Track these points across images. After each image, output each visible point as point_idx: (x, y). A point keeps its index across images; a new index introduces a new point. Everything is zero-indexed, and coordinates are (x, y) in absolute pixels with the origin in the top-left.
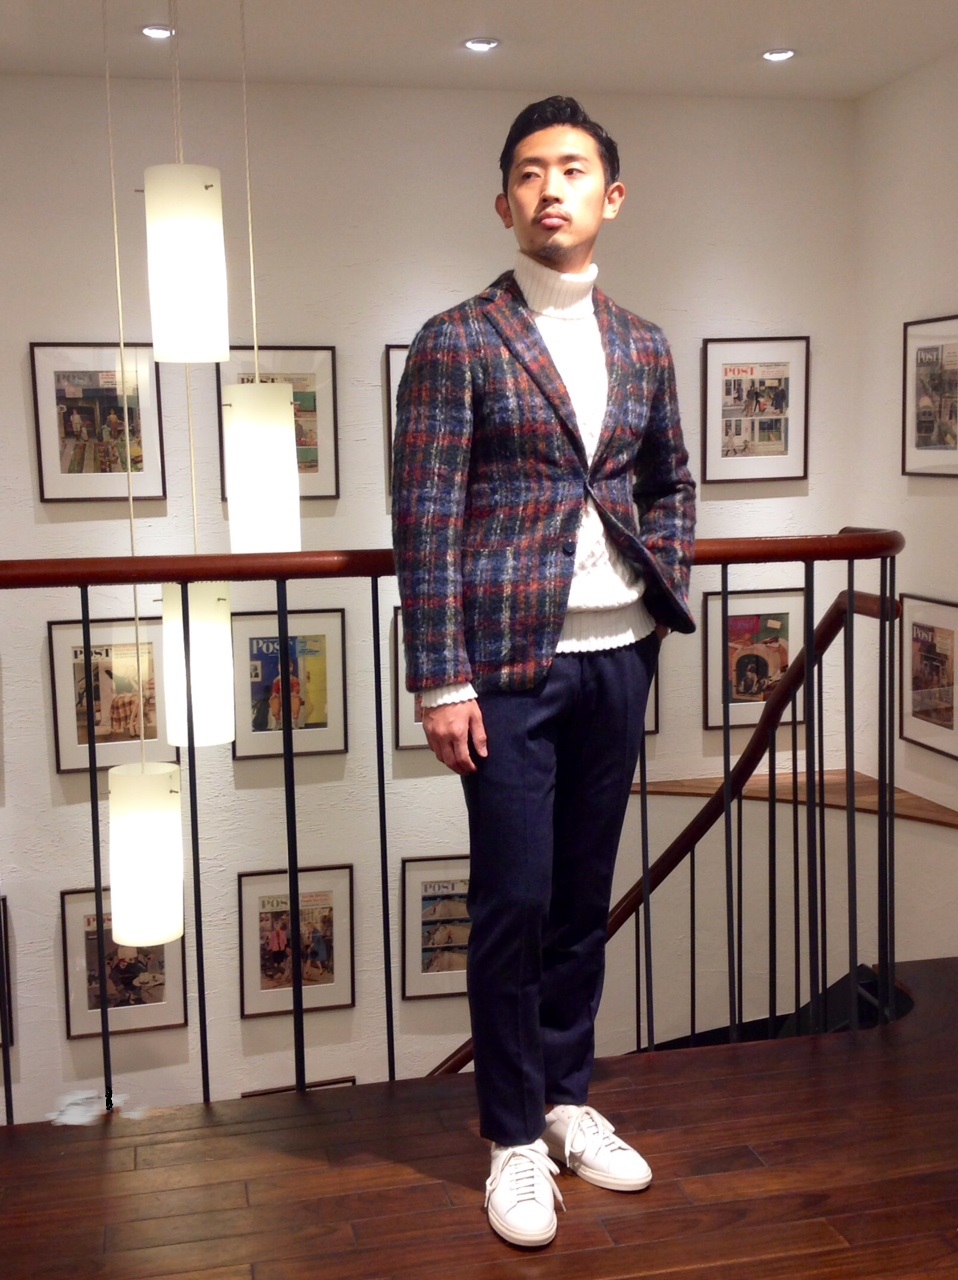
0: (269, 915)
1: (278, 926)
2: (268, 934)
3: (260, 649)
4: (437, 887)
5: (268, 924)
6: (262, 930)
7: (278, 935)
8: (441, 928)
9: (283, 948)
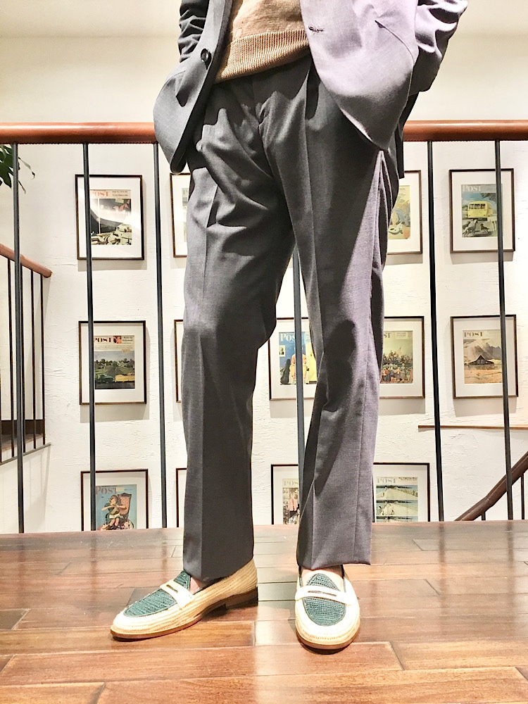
0: (288, 490)
1: (293, 496)
2: (287, 500)
3: (284, 339)
4: (385, 481)
5: (287, 495)
6: (284, 498)
7: (293, 502)
8: (388, 505)
9: (295, 510)
